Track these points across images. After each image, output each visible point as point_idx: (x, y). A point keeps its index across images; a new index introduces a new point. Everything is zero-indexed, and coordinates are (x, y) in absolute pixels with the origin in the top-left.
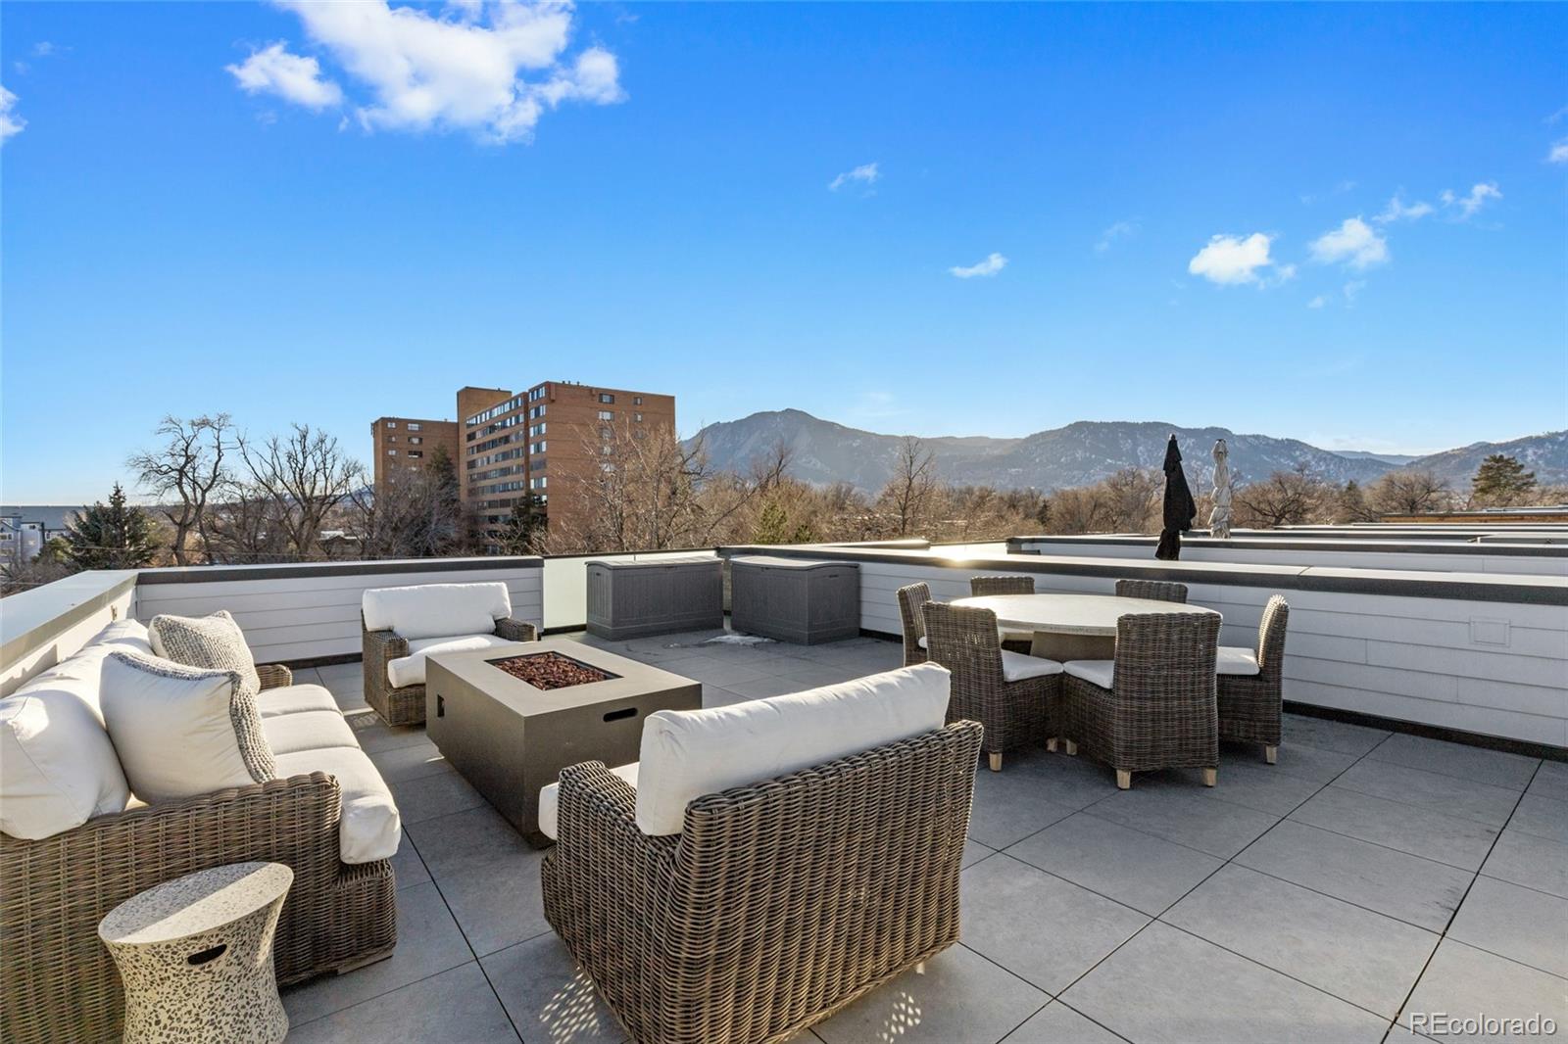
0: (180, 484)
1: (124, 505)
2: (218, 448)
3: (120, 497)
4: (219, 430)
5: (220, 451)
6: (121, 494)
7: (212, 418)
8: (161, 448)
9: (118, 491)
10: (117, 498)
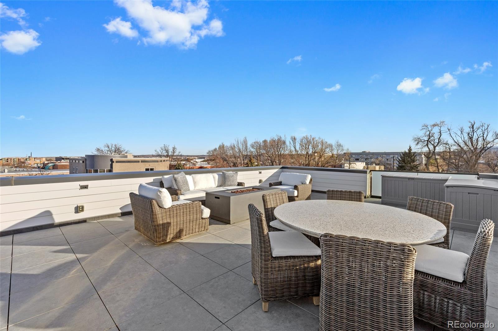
0: (427, 145)
1: (411, 152)
2: (440, 132)
3: (411, 149)
4: (441, 127)
5: (441, 134)
6: (411, 148)
7: (439, 123)
8: (422, 134)
9: (410, 148)
10: (410, 149)
